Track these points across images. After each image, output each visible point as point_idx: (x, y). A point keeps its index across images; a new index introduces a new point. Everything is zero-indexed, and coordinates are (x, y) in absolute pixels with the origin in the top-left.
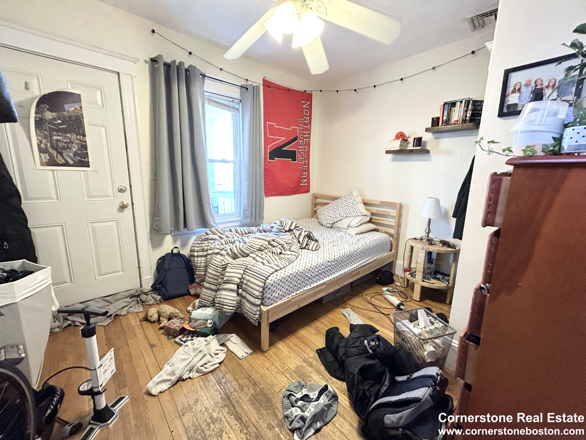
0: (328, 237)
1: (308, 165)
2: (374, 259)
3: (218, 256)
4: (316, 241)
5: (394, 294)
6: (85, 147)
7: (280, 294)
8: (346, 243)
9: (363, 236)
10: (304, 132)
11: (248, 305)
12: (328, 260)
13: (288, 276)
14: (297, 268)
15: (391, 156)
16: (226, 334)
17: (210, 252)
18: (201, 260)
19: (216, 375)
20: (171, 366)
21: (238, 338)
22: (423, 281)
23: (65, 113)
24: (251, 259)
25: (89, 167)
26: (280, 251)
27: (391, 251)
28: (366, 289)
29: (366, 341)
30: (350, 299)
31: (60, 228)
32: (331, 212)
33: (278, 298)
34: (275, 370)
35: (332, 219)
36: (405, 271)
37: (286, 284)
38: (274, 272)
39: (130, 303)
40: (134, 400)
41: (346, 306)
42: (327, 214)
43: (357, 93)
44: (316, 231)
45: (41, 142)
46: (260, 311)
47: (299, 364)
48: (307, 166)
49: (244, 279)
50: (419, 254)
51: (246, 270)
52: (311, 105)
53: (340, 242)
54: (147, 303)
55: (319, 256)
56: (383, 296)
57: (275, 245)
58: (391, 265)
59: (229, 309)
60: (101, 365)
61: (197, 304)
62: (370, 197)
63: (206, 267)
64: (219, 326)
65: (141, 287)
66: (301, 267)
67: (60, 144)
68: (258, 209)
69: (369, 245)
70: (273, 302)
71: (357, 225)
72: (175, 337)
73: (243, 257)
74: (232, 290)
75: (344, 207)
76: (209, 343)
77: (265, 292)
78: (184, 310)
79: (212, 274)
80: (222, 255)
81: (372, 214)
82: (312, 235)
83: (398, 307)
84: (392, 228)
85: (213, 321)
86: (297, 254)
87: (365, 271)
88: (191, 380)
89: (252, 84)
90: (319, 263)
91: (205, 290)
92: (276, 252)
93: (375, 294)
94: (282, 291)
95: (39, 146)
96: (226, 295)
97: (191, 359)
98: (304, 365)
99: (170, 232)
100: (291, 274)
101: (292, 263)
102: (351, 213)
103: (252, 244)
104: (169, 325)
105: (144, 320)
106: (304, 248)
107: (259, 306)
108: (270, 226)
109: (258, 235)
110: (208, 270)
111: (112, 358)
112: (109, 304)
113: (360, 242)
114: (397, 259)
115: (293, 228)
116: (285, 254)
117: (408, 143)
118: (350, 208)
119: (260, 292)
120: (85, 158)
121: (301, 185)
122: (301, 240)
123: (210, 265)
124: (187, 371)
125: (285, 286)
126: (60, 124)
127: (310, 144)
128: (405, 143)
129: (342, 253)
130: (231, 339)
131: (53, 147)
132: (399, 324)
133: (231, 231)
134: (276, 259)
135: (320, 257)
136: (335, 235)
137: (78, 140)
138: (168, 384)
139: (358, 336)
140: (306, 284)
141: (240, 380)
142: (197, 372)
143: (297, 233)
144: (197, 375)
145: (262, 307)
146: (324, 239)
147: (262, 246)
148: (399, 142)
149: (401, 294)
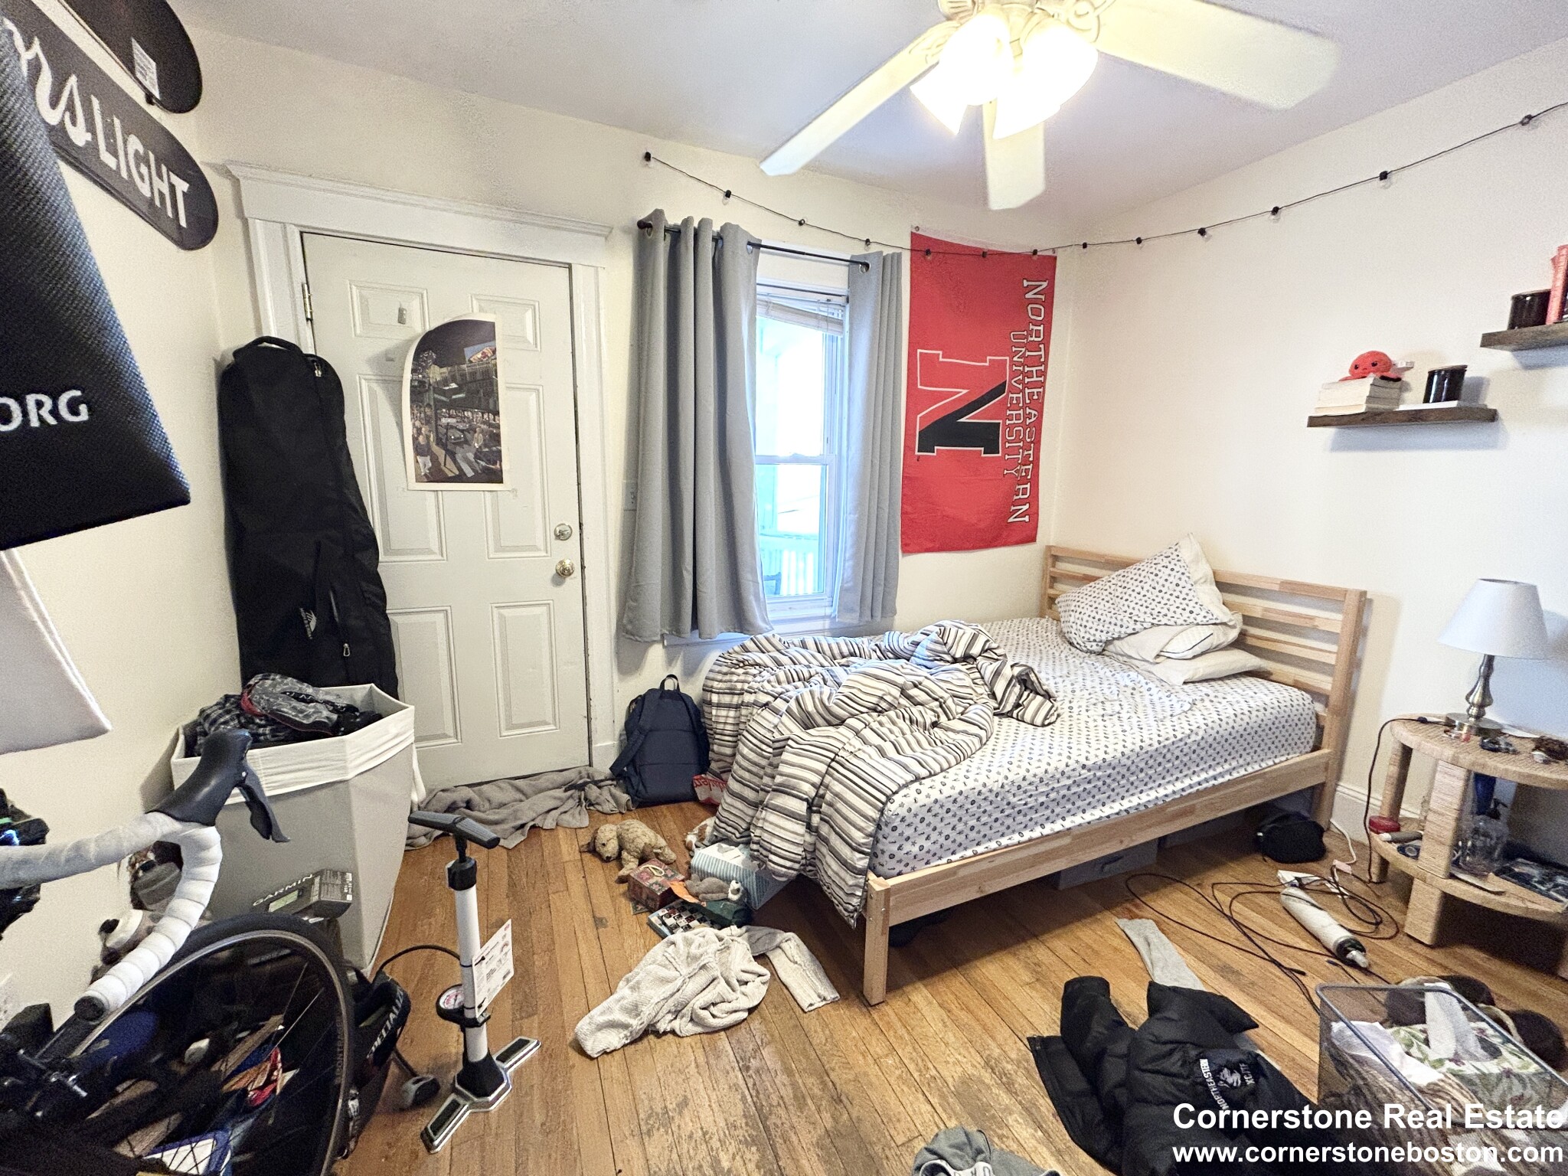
0: (1089, 684)
1: (1036, 463)
2: (1250, 770)
3: (766, 713)
4: (1048, 696)
5: (1325, 899)
6: (496, 438)
7: (925, 849)
8: (1149, 711)
9: (1209, 691)
10: (1027, 369)
11: (835, 865)
12: (1083, 761)
13: (952, 799)
14: (982, 779)
15: (1329, 432)
16: (772, 930)
17: (748, 698)
18: (727, 717)
19: (738, 1041)
20: (633, 989)
21: (804, 948)
22: (1452, 876)
23: (464, 366)
24: (851, 734)
25: (501, 482)
26: (934, 719)
27: (1316, 748)
28: (1215, 864)
29: (1204, 1063)
30: (1154, 890)
31: (442, 615)
32: (1101, 606)
33: (919, 858)
34: (898, 1072)
35: (1105, 629)
36: (1375, 826)
37: (946, 821)
38: (912, 782)
39: (564, 801)
40: (546, 1054)
41: (1137, 911)
42: (1088, 613)
43: (1208, 239)
44: (1050, 663)
45: (419, 431)
46: (866, 888)
47: (970, 1070)
48: (1030, 467)
49: (827, 787)
50: (1438, 776)
51: (834, 764)
52: (1050, 293)
53: (1126, 707)
54: (599, 808)
55: (1055, 745)
56: (1278, 901)
57: (919, 699)
58: (1317, 796)
59: (783, 867)
60: (483, 959)
61: (709, 830)
62: (1241, 566)
63: (737, 735)
64: (757, 903)
65: (590, 765)
66: (993, 776)
67: (454, 435)
68: (880, 589)
69: (1231, 723)
70: (905, 870)
71: (1190, 654)
72: (652, 911)
73: (830, 724)
74: (791, 815)
75: (1149, 595)
76: (728, 948)
77: (880, 837)
78: (679, 838)
79: (749, 760)
80: (776, 712)
81: (1248, 620)
82: (1034, 678)
83: (1340, 953)
84: (1324, 673)
85: (743, 885)
86: (982, 733)
87: (1211, 806)
88: (677, 1039)
89: (881, 252)
90: (1051, 769)
91: (729, 800)
92: (920, 719)
93: (1250, 889)
94: (932, 840)
95: (415, 439)
96: (777, 826)
97: (679, 982)
98: (987, 1077)
99: (658, 638)
100: (961, 793)
101: (968, 760)
102: (1170, 614)
103: (853, 691)
104: (639, 875)
105: (589, 852)
106: (1009, 715)
107: (863, 872)
108: (910, 640)
109: (873, 665)
110: (741, 746)
111: (506, 945)
112: (523, 798)
113: (1198, 713)
114: (1339, 778)
115: (975, 650)
116: (947, 729)
117: (1405, 388)
118: (1167, 596)
119: (869, 835)
120: (495, 463)
121: (1011, 520)
122: (999, 690)
123: (745, 733)
124: (669, 1012)
125: (940, 826)
126: (455, 391)
127: (1042, 403)
128: (1392, 389)
129: (1133, 742)
130: (785, 945)
131: (439, 442)
132: (1341, 1031)
133: (804, 646)
134: (918, 742)
135: (1055, 751)
136: (1112, 681)
137: (484, 423)
138: (622, 1035)
139: (1179, 1035)
140: (1008, 827)
141: (797, 1075)
142: (692, 1020)
143: (989, 669)
144: (691, 1028)
145: (871, 876)
146: (1073, 691)
147: (881, 698)
148: (1363, 388)
149: (1352, 904)
